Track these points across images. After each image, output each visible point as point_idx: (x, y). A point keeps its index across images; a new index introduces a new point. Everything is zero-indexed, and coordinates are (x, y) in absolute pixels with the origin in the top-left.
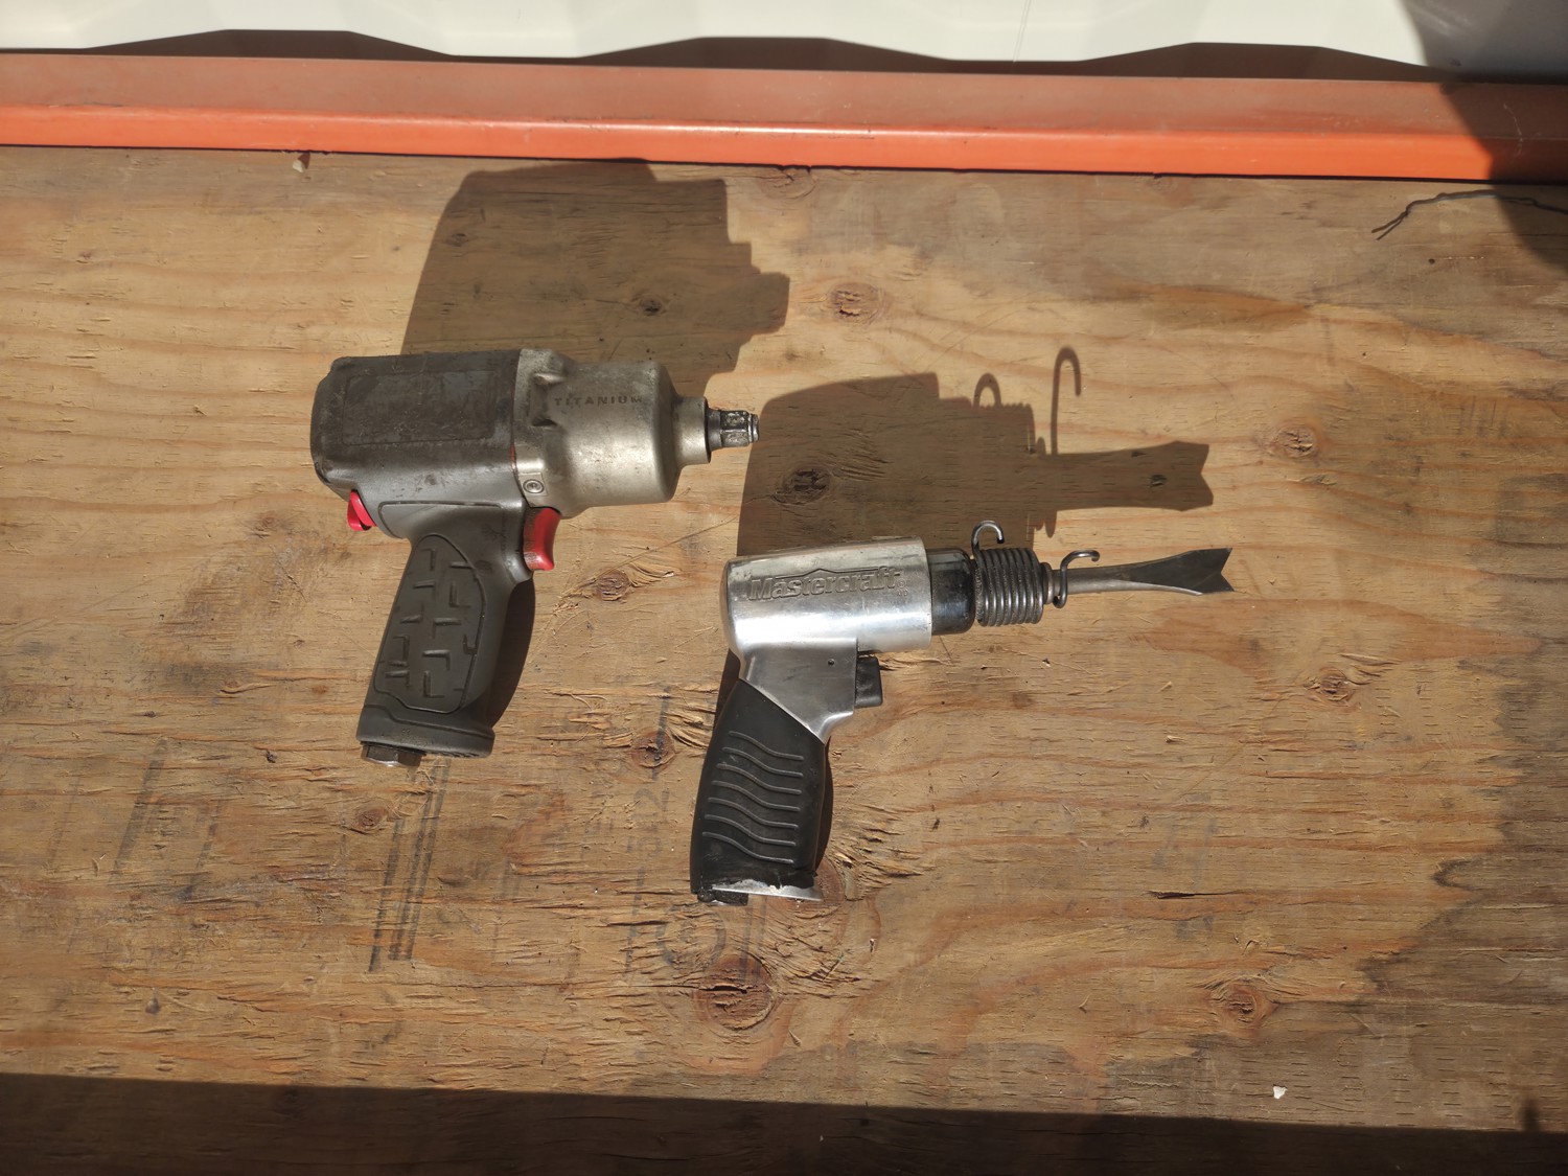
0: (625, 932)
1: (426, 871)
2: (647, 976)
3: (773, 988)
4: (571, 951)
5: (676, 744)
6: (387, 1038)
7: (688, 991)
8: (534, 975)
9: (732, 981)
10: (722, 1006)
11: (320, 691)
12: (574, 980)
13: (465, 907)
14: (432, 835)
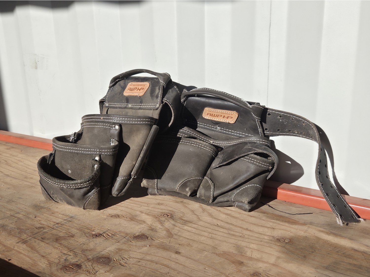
0: (62, 254)
1: (41, 236)
2: (58, 260)
3: (79, 270)
4: (50, 253)
5: (102, 236)
6: (7, 251)
7: (63, 265)
8: (40, 253)
9: (73, 266)
10: (67, 269)
11: (53, 213)
12: (46, 256)
13: (40, 242)
14: (47, 233)
